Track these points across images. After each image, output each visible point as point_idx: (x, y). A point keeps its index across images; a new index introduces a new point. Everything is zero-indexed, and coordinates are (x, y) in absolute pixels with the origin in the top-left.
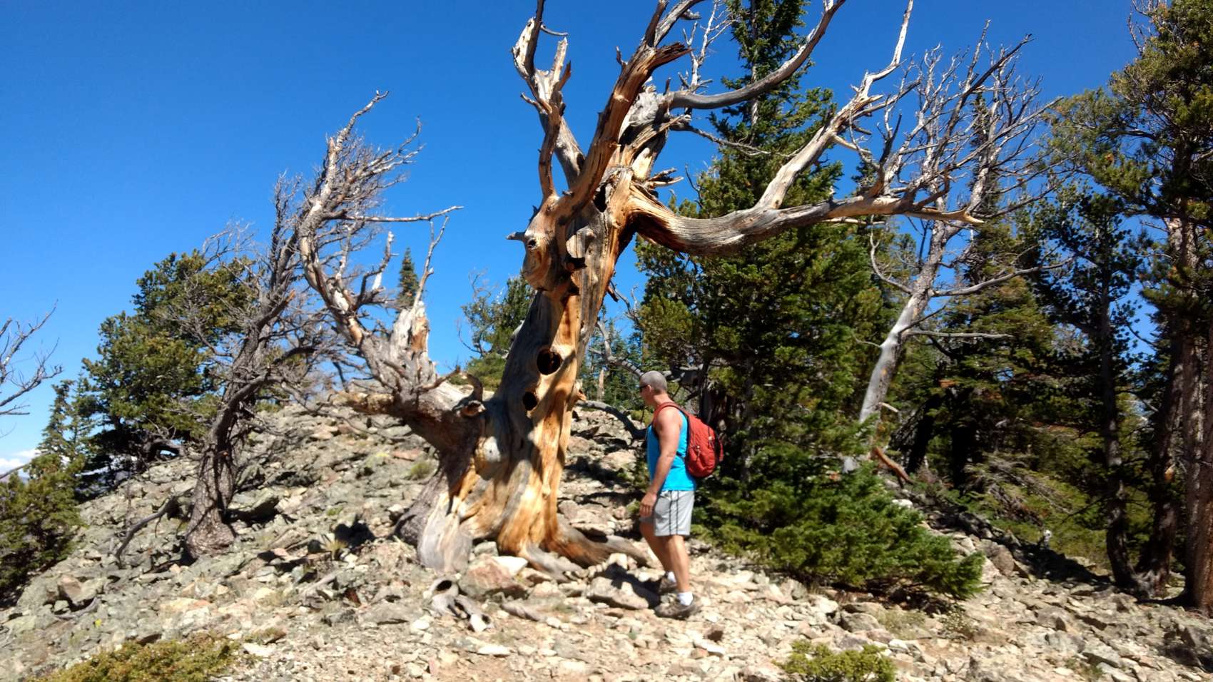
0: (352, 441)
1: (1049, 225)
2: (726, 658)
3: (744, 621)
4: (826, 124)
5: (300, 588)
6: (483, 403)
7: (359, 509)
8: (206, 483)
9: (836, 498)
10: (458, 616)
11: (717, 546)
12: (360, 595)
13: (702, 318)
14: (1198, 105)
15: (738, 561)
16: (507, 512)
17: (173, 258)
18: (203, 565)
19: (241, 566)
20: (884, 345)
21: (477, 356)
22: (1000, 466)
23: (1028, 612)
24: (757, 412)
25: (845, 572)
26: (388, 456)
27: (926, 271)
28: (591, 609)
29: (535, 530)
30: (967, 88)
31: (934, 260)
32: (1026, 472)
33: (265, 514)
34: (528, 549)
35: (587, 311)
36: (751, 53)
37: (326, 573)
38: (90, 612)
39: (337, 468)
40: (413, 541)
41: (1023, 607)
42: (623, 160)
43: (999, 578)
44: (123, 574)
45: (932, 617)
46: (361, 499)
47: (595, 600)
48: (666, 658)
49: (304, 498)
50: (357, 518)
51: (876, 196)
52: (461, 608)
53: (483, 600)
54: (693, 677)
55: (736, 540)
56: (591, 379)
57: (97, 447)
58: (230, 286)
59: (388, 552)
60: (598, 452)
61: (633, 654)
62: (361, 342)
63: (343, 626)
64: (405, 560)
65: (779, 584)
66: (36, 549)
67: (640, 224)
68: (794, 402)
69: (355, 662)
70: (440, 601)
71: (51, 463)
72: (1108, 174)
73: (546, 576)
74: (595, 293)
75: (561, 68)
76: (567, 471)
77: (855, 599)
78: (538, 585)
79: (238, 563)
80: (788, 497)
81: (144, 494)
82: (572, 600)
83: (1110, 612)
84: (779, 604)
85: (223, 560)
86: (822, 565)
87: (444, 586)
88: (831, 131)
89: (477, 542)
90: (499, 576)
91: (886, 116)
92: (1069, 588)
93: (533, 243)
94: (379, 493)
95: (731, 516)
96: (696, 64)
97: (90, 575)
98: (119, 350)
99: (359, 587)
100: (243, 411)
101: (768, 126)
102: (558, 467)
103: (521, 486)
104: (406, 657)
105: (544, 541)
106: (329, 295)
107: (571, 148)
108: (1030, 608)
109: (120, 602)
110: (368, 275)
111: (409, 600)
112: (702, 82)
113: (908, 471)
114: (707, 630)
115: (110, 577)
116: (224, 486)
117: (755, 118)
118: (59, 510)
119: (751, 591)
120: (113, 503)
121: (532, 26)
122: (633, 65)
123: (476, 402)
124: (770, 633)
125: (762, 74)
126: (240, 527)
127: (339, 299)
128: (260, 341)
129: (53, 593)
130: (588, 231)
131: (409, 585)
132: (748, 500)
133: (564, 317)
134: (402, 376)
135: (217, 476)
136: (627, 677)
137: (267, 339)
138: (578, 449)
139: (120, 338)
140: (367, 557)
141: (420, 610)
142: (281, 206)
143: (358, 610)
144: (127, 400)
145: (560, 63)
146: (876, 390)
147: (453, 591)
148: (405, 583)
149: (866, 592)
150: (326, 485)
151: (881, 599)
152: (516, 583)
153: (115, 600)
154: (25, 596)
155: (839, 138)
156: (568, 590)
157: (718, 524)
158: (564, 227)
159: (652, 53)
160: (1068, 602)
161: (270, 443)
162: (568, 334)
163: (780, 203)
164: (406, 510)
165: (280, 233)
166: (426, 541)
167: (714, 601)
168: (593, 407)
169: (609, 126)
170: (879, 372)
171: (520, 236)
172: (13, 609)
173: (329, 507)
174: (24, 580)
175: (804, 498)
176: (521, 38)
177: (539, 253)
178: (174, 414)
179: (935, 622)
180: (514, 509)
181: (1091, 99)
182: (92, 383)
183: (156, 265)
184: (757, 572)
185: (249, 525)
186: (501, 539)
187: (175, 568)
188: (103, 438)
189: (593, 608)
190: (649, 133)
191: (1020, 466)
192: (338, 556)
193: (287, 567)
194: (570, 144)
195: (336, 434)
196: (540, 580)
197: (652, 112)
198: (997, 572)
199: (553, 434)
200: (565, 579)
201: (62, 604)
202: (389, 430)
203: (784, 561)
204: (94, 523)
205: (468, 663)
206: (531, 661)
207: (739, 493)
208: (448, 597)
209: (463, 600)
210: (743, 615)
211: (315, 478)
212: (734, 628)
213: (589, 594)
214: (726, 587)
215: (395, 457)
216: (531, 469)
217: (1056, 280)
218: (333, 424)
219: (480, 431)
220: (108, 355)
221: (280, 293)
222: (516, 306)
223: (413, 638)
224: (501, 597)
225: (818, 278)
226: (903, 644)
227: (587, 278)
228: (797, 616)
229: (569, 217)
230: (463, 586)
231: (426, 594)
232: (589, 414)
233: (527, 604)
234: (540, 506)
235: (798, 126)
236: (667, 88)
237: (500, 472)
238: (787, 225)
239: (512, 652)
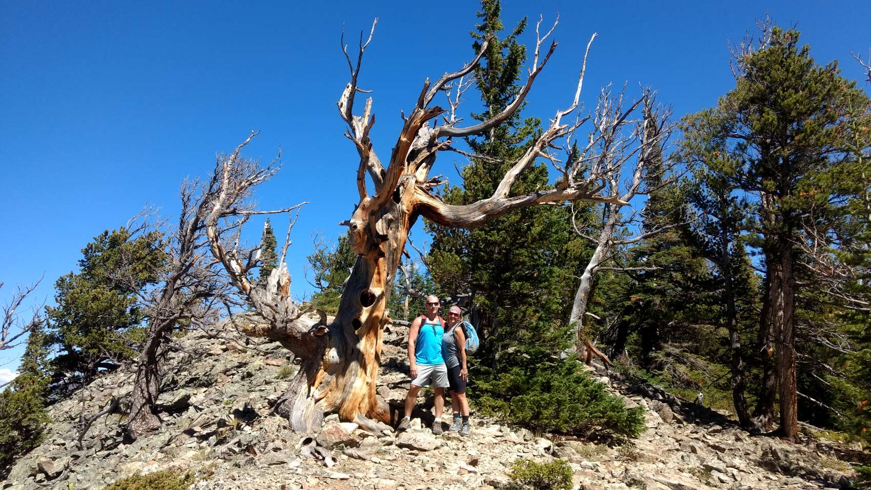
0: (236, 355)
1: (689, 194)
2: (479, 474)
3: (492, 454)
4: (534, 144)
5: (216, 448)
6: (327, 326)
7: (246, 400)
8: (140, 387)
9: (550, 377)
10: (317, 458)
11: (478, 411)
12: (256, 449)
13: (468, 262)
14: (765, 121)
15: (491, 419)
16: (345, 395)
17: (106, 233)
18: (141, 442)
19: (170, 440)
20: (582, 277)
21: (319, 291)
22: (673, 352)
23: (677, 443)
24: (501, 324)
25: (558, 422)
26: (263, 364)
27: (607, 228)
28: (399, 451)
29: (363, 405)
30: (616, 122)
31: (611, 221)
32: (689, 355)
33: (181, 406)
34: (359, 417)
35: (391, 265)
36: (489, 98)
37: (232, 438)
38: (61, 481)
39: (228, 373)
40: (286, 416)
41: (674, 441)
42: (410, 171)
43: (663, 424)
44: (82, 454)
45: (612, 448)
46: (246, 393)
47: (401, 446)
48: (443, 476)
49: (206, 395)
50: (246, 405)
51: (565, 189)
52: (319, 453)
53: (332, 449)
54: (459, 485)
55: (490, 406)
56: (399, 303)
57: (54, 367)
58: (147, 251)
59: (272, 423)
60: (403, 355)
61: (423, 475)
62: (250, 292)
63: (248, 467)
64: (282, 427)
65: (516, 432)
66: (18, 440)
67: (421, 209)
68: (524, 316)
69: (258, 485)
70: (306, 450)
71: (29, 380)
72: (716, 164)
73: (370, 433)
74: (395, 254)
75: (369, 116)
76: (383, 368)
77: (564, 439)
78: (366, 439)
79: (167, 439)
80: (520, 377)
81: (93, 398)
82: (387, 447)
83: (730, 442)
84: (515, 444)
85: (155, 438)
86: (542, 419)
87: (308, 441)
88: (536, 149)
89: (326, 414)
90: (341, 433)
91: (568, 140)
92: (707, 429)
93: (355, 227)
94: (258, 388)
95: (487, 391)
96: (453, 108)
97: (58, 456)
98: (71, 299)
99: (255, 444)
100: (165, 337)
101: (501, 143)
102: (376, 365)
103: (353, 378)
104: (287, 482)
105: (368, 412)
106: (227, 262)
107: (376, 166)
108: (677, 441)
109: (85, 471)
110: (253, 250)
111: (287, 450)
112: (457, 120)
113: (611, 358)
114: (469, 460)
115: (72, 456)
116: (153, 389)
117: (493, 138)
118: (34, 412)
119: (498, 436)
120: (70, 406)
121: (350, 88)
122: (412, 120)
123: (323, 326)
124: (507, 460)
125: (496, 112)
126: (164, 416)
127: (234, 264)
128: (175, 290)
129: (35, 468)
130: (390, 216)
131: (286, 442)
132: (497, 380)
133: (376, 270)
134: (276, 312)
135: (148, 382)
136: (420, 487)
137: (178, 289)
138: (391, 352)
139: (72, 291)
140: (258, 427)
141: (294, 456)
142: (185, 199)
143: (256, 458)
144: (77, 333)
145: (368, 113)
146: (578, 306)
147: (313, 444)
148: (283, 441)
149: (572, 436)
150: (221, 385)
151: (582, 439)
152: (351, 438)
153: (82, 470)
154: (13, 472)
155: (541, 153)
156: (384, 442)
157: (478, 397)
158: (374, 217)
159: (422, 113)
160: (704, 436)
161: (180, 359)
162: (379, 281)
163: (507, 194)
164: (279, 398)
165: (185, 218)
166: (295, 415)
167: (475, 443)
168: (400, 325)
169: (399, 156)
170: (580, 295)
171: (347, 223)
172: (5, 481)
173: (226, 399)
174: (11, 461)
175: (531, 377)
176: (343, 96)
177: (359, 233)
178: (111, 341)
179: (614, 452)
180: (349, 392)
181: (706, 115)
182: (52, 322)
183: (95, 239)
184: (502, 425)
185: (171, 414)
186: (341, 412)
187: (121, 446)
188: (59, 361)
189: (400, 451)
190: (425, 154)
191: (684, 351)
192: (239, 427)
193: (205, 437)
194: (377, 162)
195: (225, 350)
196: (367, 436)
197: (427, 140)
198: (661, 420)
199: (372, 344)
200: (383, 435)
201: (40, 476)
202: (262, 346)
203: (518, 417)
204: (57, 420)
205: (325, 484)
206: (362, 481)
207: (492, 377)
208: (311, 447)
209: (320, 449)
210: (492, 451)
211: (213, 381)
212: (485, 459)
213: (397, 443)
214: (483, 435)
215: (267, 364)
216: (359, 367)
217: (695, 229)
218: (223, 343)
219: (326, 344)
220: (63, 303)
221: (188, 258)
222: (345, 255)
223: (291, 471)
224: (343, 447)
225: (535, 238)
226: (590, 464)
227: (390, 245)
228: (526, 450)
229: (377, 210)
230: (319, 441)
231: (297, 447)
232: (398, 329)
233: (359, 450)
234: (365, 390)
235: (520, 142)
236: (435, 125)
237: (340, 370)
238: (512, 208)
239: (350, 476)
